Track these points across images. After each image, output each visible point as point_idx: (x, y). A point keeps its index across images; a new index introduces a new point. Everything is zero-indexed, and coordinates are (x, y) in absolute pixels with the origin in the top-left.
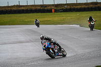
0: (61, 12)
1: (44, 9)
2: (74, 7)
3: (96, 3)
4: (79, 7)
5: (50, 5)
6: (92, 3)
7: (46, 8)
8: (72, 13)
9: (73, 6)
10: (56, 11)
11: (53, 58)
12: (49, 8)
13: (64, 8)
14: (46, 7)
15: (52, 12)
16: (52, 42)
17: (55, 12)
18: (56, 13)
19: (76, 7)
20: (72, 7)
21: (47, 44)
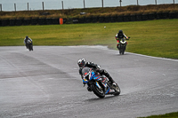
0: (74, 23)
1: (44, 19)
2: (98, 14)
3: (137, 8)
4: (107, 14)
5: (56, 11)
6: (129, 8)
7: (48, 17)
8: (95, 24)
9: (95, 12)
10: (66, 21)
11: (101, 97)
12: (54, 15)
13: (80, 16)
14: (48, 14)
15: (59, 23)
16: (98, 71)
17: (64, 23)
18: (66, 25)
19: (102, 14)
20: (94, 14)
21: (90, 73)
